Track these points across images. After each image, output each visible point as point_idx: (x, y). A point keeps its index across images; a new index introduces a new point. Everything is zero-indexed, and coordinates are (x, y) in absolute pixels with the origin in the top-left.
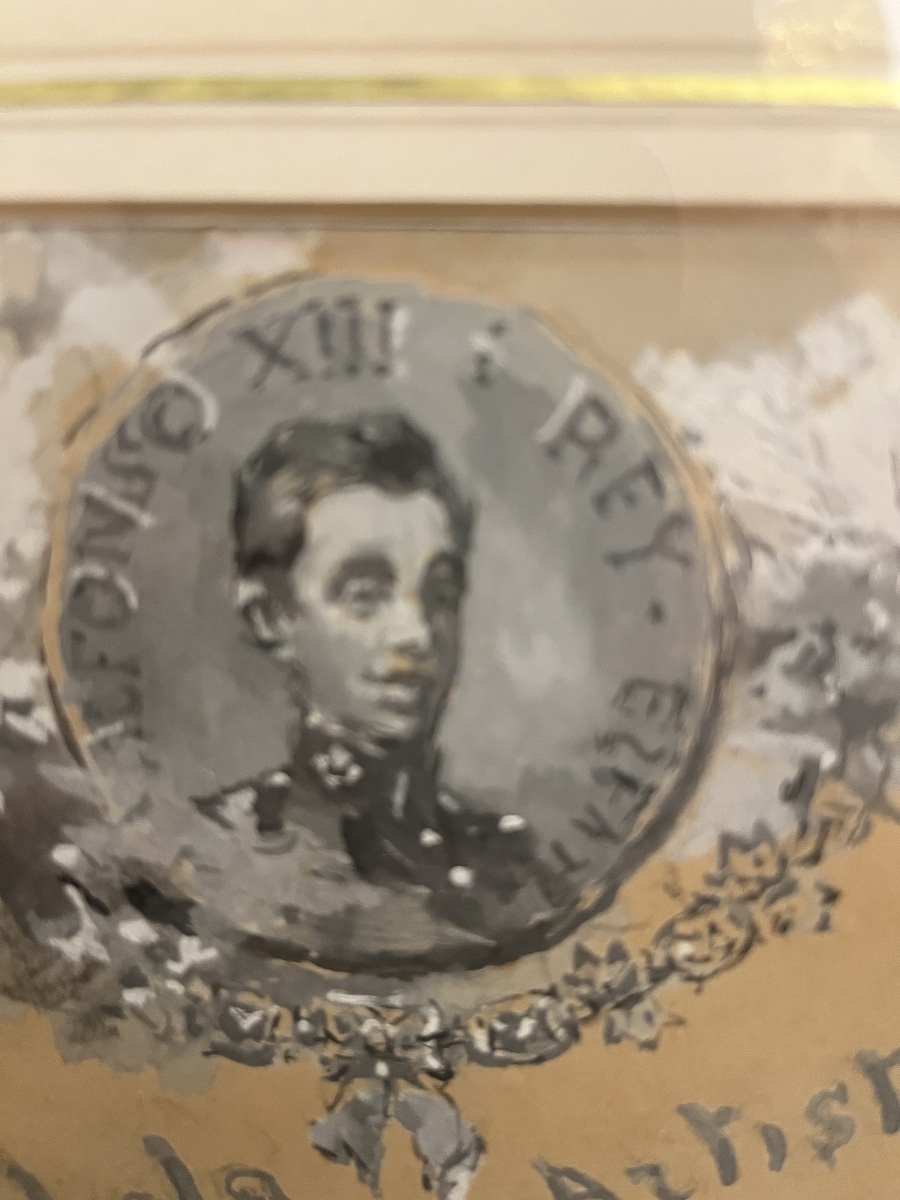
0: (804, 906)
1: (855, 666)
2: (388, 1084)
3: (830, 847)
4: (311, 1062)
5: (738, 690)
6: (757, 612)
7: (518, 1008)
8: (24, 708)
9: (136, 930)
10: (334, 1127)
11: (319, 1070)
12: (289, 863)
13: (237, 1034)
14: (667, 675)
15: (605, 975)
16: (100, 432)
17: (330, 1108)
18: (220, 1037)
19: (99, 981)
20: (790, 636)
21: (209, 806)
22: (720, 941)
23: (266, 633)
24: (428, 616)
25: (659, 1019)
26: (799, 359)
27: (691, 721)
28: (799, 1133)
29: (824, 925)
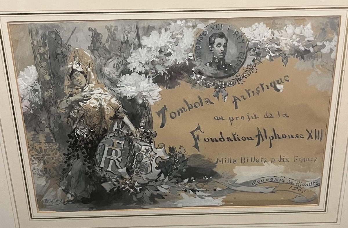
0: (254, 70)
1: (257, 50)
2: (220, 89)
3: (256, 65)
4: (213, 87)
5: (248, 53)
6: (250, 47)
7: (231, 81)
8: (191, 57)
9: (199, 76)
10: (215, 93)
11: (214, 88)
12: (212, 69)
13: (207, 85)
14: (243, 52)
15: (239, 77)
16: (199, 34)
17: (215, 92)
18: (205, 85)
19: (195, 80)
20: (252, 48)
21: (206, 64)
22: (248, 74)
23: (211, 50)
24: (224, 48)
25: (243, 81)
26: (252, 27)
27: (245, 55)
28: (255, 92)
29: (256, 72)
